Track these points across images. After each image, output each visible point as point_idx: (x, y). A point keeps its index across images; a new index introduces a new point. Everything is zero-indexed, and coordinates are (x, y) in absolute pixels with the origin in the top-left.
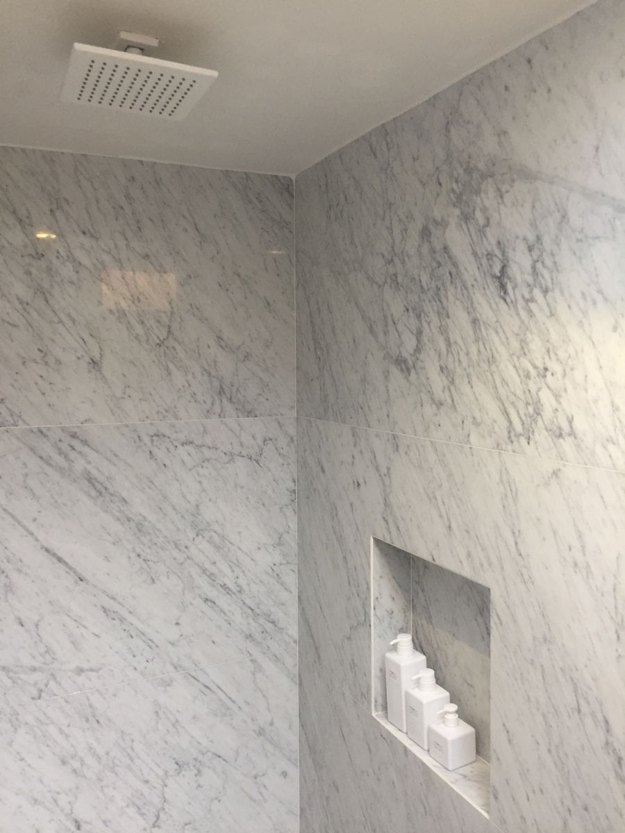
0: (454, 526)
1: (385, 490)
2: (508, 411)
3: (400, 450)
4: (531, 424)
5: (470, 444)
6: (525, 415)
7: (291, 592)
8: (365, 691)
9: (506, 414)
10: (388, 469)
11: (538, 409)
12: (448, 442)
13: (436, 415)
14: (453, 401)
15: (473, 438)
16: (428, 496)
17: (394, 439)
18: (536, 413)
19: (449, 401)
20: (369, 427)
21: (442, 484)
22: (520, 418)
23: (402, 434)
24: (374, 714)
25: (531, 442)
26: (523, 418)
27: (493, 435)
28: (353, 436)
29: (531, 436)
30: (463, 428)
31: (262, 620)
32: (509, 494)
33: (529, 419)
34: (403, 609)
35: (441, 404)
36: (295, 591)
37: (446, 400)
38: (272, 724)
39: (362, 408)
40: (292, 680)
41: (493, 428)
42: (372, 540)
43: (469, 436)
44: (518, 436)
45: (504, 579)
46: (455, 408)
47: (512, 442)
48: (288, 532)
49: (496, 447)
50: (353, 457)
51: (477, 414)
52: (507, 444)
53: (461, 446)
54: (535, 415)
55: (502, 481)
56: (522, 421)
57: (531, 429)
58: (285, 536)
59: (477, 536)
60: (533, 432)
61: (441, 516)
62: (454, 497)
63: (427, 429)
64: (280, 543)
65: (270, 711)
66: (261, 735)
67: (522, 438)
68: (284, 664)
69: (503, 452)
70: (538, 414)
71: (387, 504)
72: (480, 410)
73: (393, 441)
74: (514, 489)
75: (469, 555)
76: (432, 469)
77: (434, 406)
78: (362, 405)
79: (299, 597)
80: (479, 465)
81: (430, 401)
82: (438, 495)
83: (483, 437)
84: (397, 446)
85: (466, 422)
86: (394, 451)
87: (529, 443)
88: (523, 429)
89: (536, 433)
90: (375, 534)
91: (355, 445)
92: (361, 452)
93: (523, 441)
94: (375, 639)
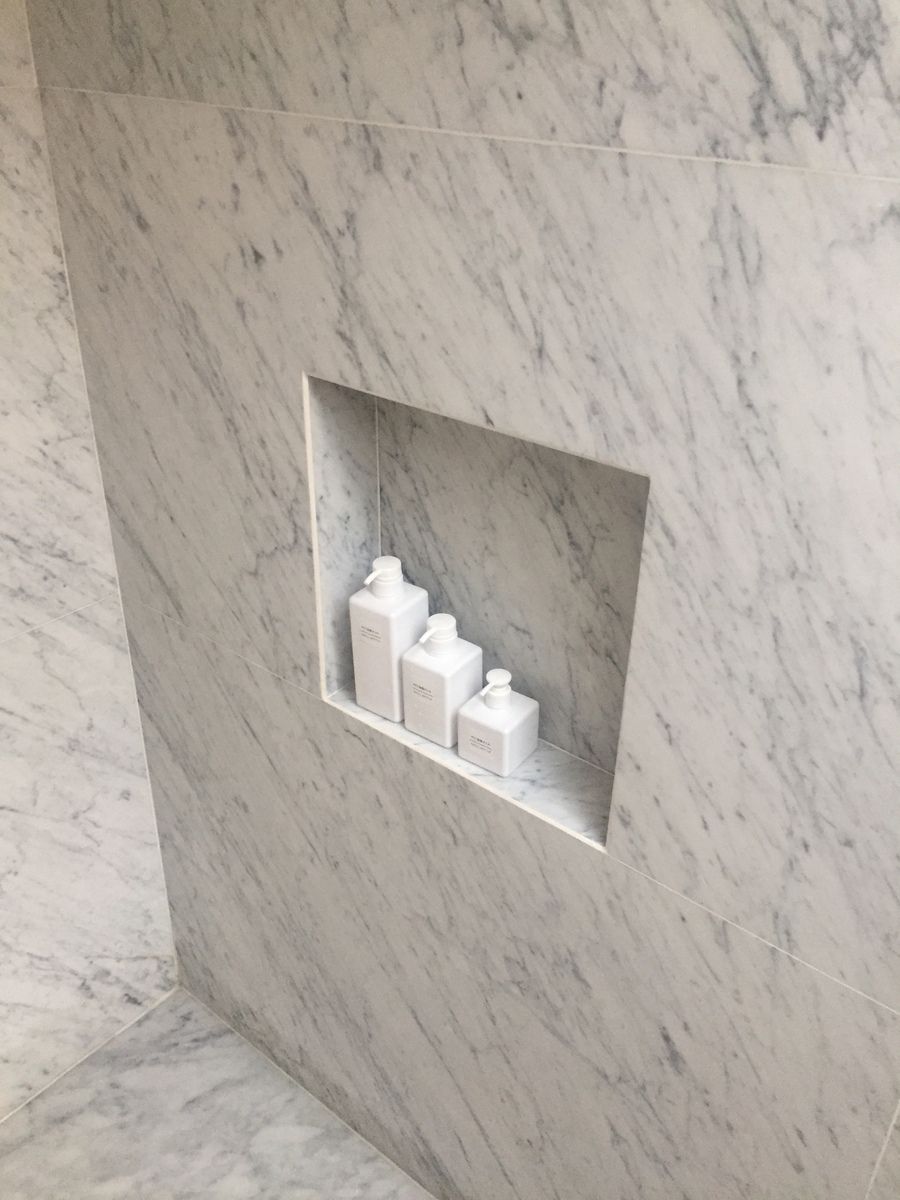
0: (553, 346)
1: (340, 270)
2: (762, 50)
3: (389, 167)
4: (838, 81)
5: (622, 144)
6: (821, 57)
7: (89, 492)
8: (302, 662)
9: (756, 58)
10: (351, 217)
11: (870, 38)
12: (545, 142)
13: (510, 67)
14: (570, 25)
15: (634, 129)
16: (477, 280)
17: (368, 137)
18: (862, 52)
19: (557, 24)
20: (283, 108)
21: (520, 250)
22: (803, 67)
23: (392, 125)
24: (326, 698)
25: (830, 133)
26: (814, 66)
27: (703, 116)
28: (232, 132)
29: (834, 118)
30: (599, 103)
31: (39, 558)
32: (736, 269)
33: (831, 72)
34: (366, 508)
35: (530, 36)
36: (98, 488)
37: (545, 24)
38: (90, 727)
39: (253, 57)
40: (118, 647)
41: (704, 99)
42: (305, 383)
43: (618, 123)
44: (787, 117)
45: (693, 457)
46: (576, 44)
47: (764, 135)
48: (63, 370)
49: (707, 148)
50: (235, 187)
51: (653, 61)
52: (746, 140)
53: (591, 152)
54: (856, 58)
55: (715, 236)
56: (809, 75)
57: (834, 97)
58: (57, 378)
59: (622, 369)
60: (843, 103)
61: (514, 326)
62: (557, 281)
63: (477, 109)
64: (50, 396)
65: (83, 709)
66: (73, 750)
67: (799, 122)
68: (97, 625)
69: (729, 161)
70: (867, 53)
71: (347, 299)
72: (663, 48)
73: (363, 143)
74: (752, 258)
75: (594, 409)
76: (489, 213)
77: (503, 44)
78: (257, 50)
79: (108, 499)
80: (645, 199)
81: (491, 28)
82: (508, 276)
83: (669, 125)
84: (378, 156)
85: (610, 84)
86: (368, 172)
87: (821, 135)
88: (808, 99)
89: (851, 108)
90: (314, 370)
91: (239, 156)
92: (260, 175)
93: (803, 130)
94: (321, 574)
